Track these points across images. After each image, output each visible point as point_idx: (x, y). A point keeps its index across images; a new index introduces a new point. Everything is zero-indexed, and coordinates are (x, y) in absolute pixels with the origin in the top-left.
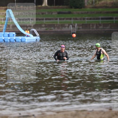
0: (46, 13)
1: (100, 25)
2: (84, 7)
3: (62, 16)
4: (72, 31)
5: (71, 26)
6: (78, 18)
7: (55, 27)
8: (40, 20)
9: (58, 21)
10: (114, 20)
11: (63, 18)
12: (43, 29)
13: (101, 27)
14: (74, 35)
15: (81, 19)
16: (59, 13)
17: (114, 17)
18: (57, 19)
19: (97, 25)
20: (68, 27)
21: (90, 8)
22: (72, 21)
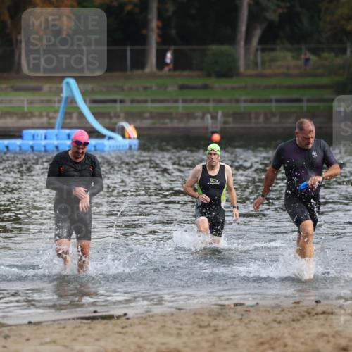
0: (154, 88)
1: (273, 114)
2: (239, 75)
4: (212, 127)
5: (209, 116)
6: (224, 98)
7: (172, 119)
8: (139, 102)
9: (180, 105)
11: (189, 98)
12: (146, 123)
13: (276, 120)
14: (216, 137)
15: (230, 101)
16: (182, 87)
17: (305, 98)
18: (176, 101)
19: (265, 114)
20: (203, 118)
21: (251, 76)
22: (211, 105)
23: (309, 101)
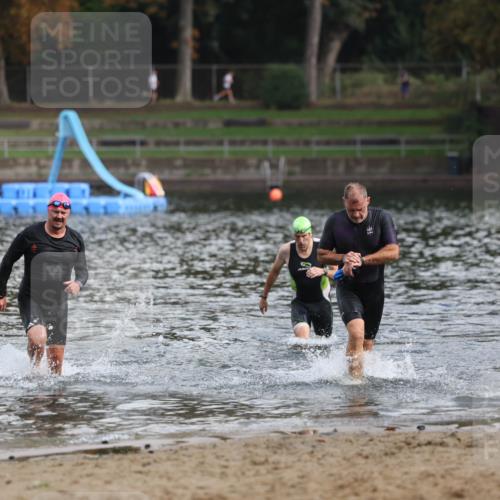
0: (189, 125)
1: (358, 162)
2: (309, 105)
3: (239, 134)
4: (271, 181)
5: (266, 164)
6: (288, 138)
7: (214, 168)
8: (167, 144)
9: (226, 148)
10: (403, 148)
11: (238, 138)
12: (178, 174)
13: (362, 169)
14: (277, 194)
15: (297, 143)
16: (229, 124)
17: (403, 138)
18: (220, 143)
19: (347, 161)
20: (258, 166)
21: (327, 107)
22: (270, 149)
23: (408, 142)
